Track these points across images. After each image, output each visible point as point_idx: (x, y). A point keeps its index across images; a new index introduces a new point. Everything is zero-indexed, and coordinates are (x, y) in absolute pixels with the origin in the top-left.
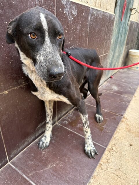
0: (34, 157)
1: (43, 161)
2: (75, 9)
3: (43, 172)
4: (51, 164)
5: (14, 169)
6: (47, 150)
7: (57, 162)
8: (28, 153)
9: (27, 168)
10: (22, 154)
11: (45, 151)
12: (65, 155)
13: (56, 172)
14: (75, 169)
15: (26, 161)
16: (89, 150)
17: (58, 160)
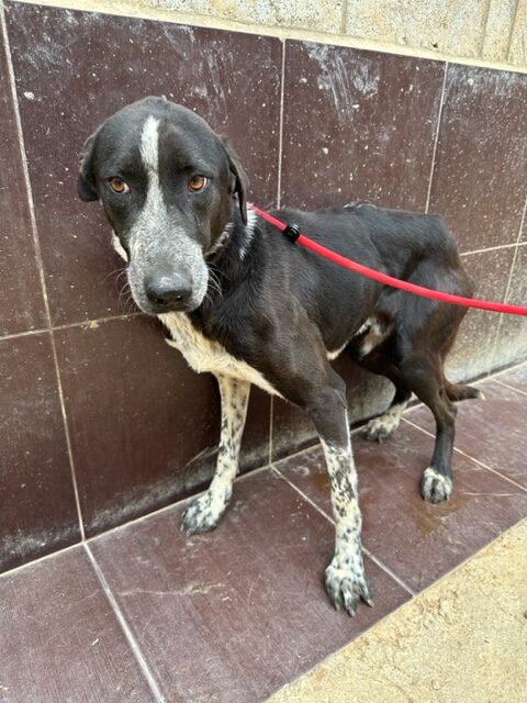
0: (158, 547)
1: (178, 569)
2: (370, 72)
3: (165, 598)
4: (196, 584)
5: (90, 564)
6: (204, 539)
7: (219, 585)
8: (144, 533)
9: (124, 573)
10: (127, 530)
11: (196, 542)
12: (255, 572)
13: (201, 613)
14: (267, 624)
15: (130, 552)
16: (337, 579)
17: (222, 581)
